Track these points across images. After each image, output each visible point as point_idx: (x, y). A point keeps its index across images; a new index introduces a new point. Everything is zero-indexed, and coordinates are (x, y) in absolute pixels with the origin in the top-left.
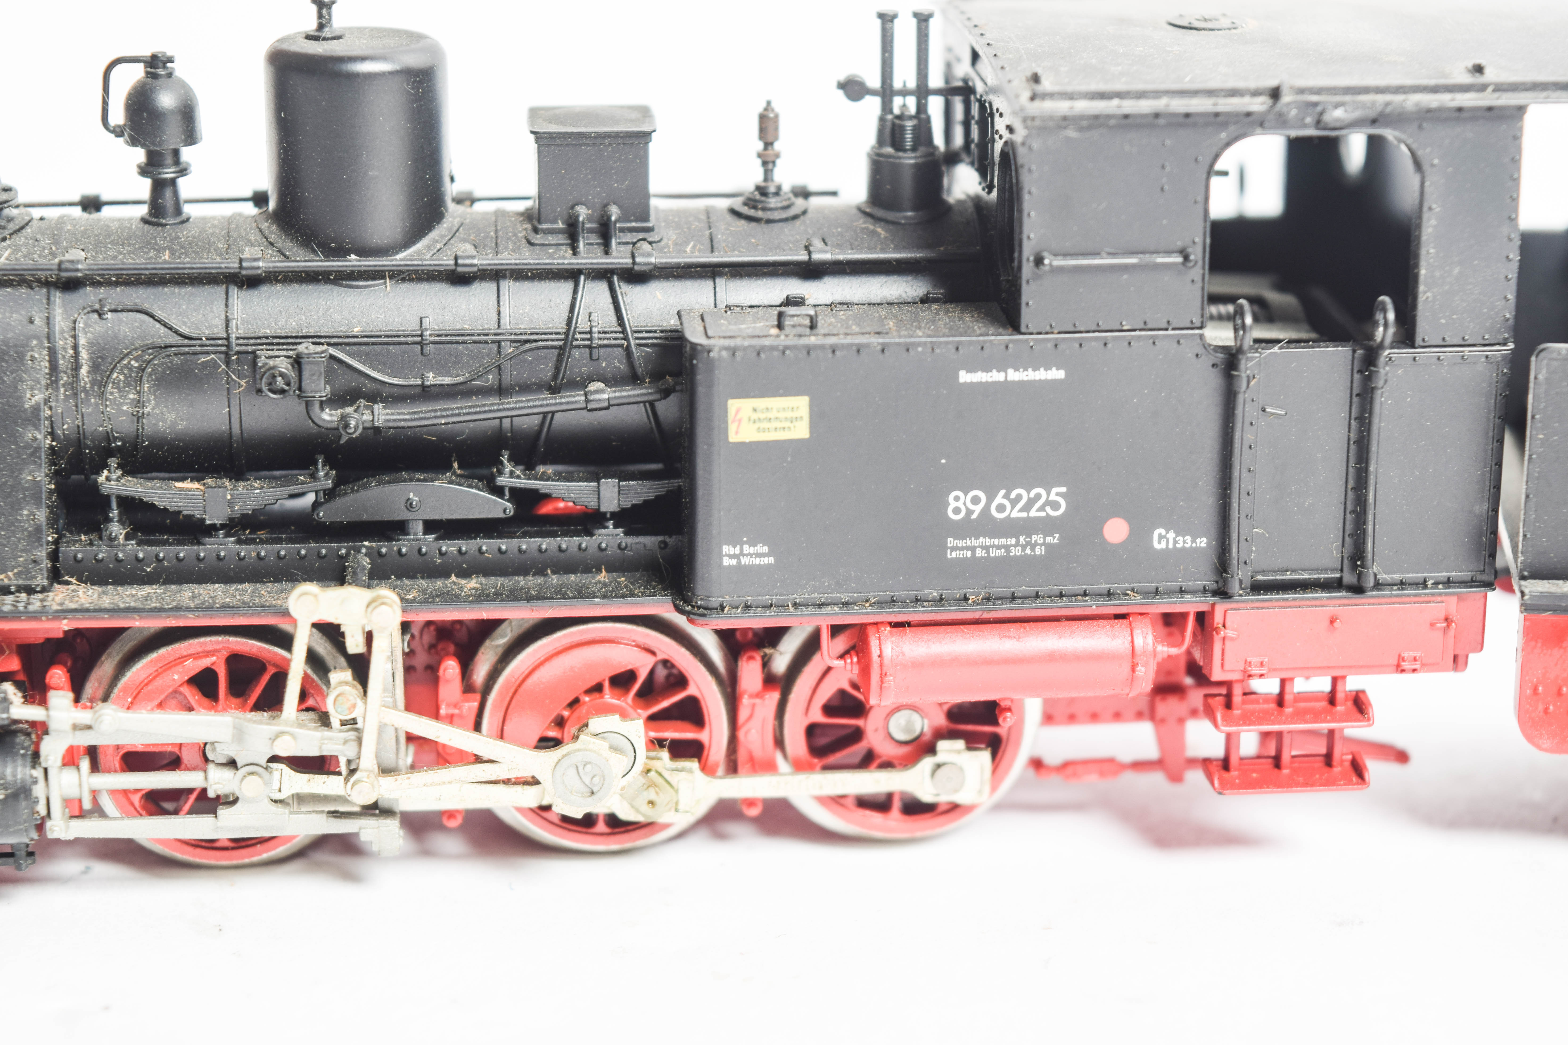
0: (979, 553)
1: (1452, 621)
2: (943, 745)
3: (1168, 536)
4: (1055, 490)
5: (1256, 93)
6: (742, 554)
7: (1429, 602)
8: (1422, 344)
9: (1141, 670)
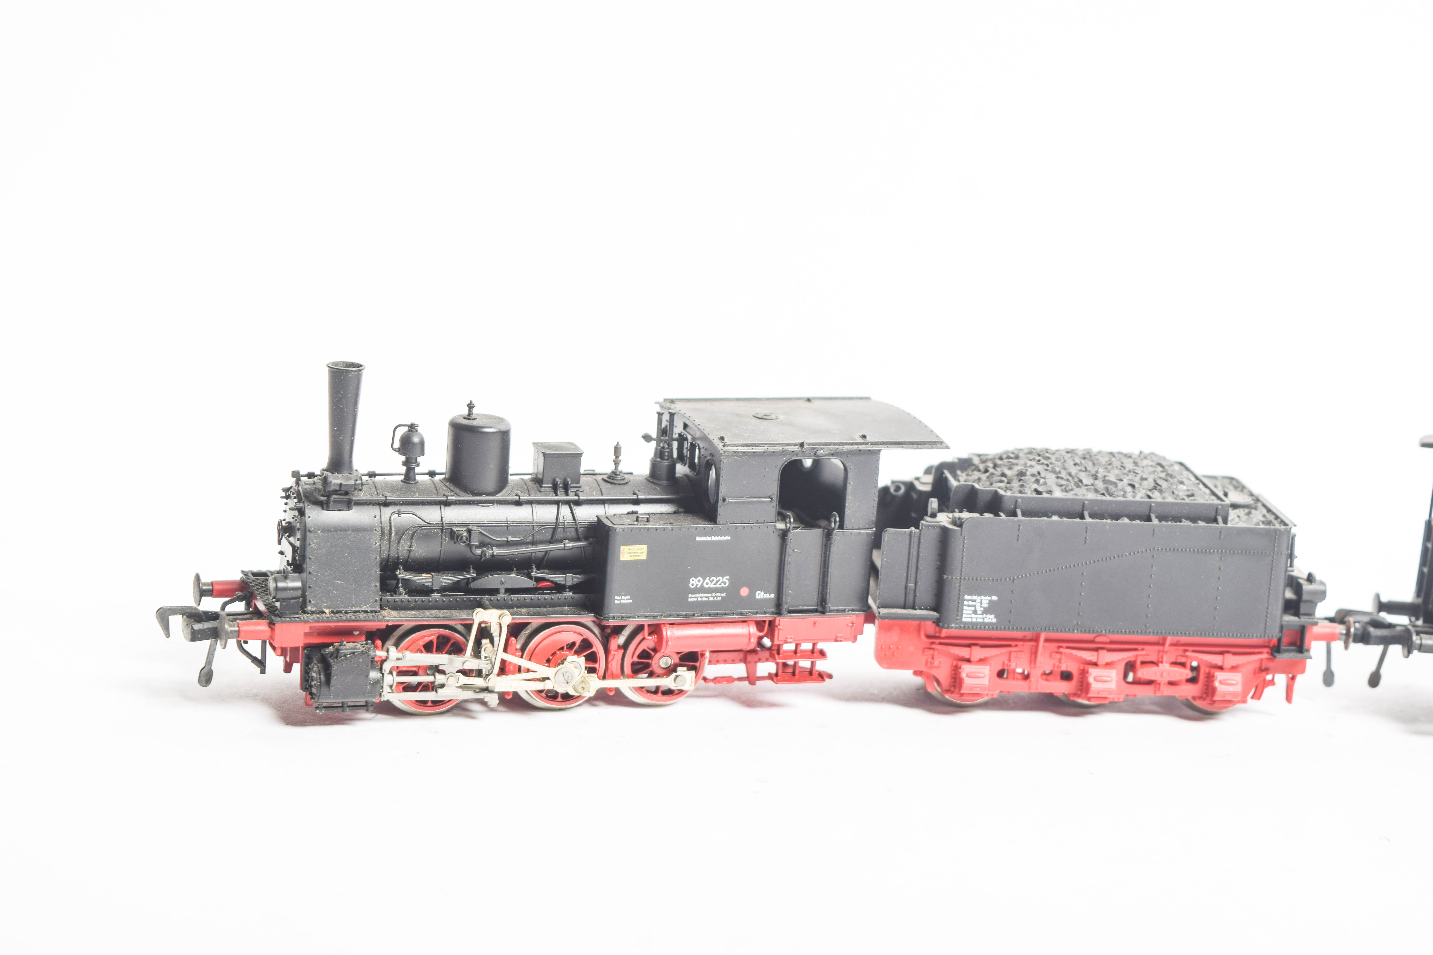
0: (699, 599)
1: (852, 624)
2: (679, 669)
3: (761, 594)
4: (725, 577)
5: (795, 445)
6: (621, 599)
7: (846, 617)
8: (846, 528)
9: (752, 640)
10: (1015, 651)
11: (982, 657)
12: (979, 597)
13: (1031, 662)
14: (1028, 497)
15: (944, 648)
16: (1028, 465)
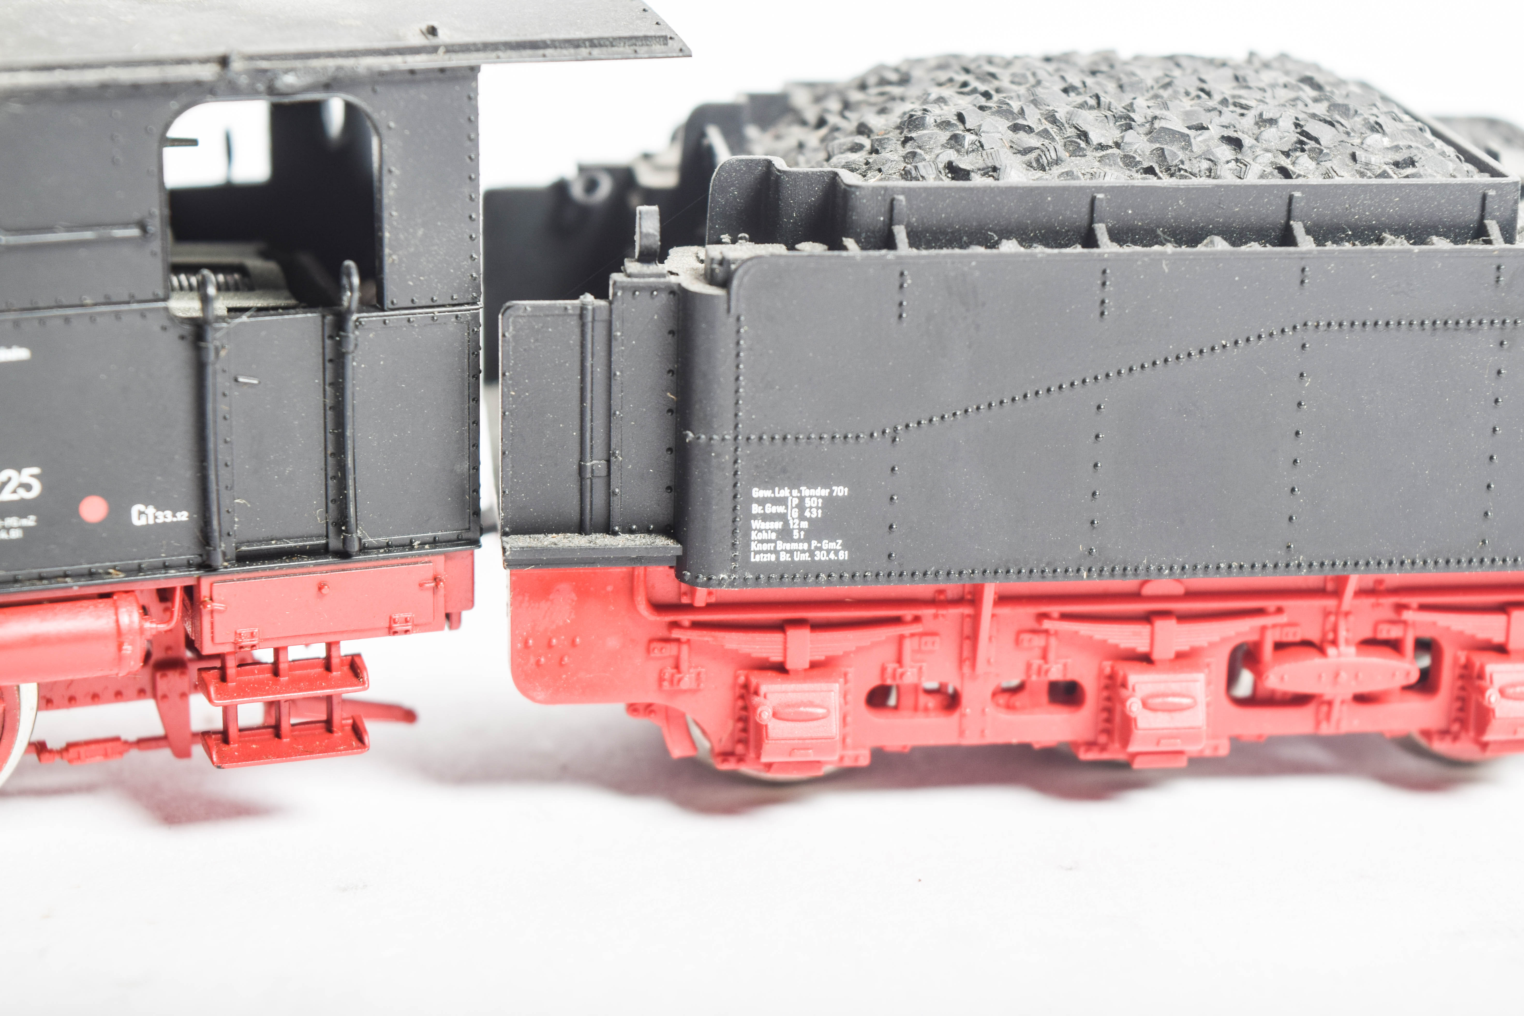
1: (441, 580)
3: (147, 512)
4: (27, 471)
5: (205, 61)
7: (416, 563)
8: (391, 306)
9: (127, 648)
10: (912, 635)
11: (820, 657)
12: (795, 492)
13: (961, 662)
14: (926, 189)
15: (706, 639)
16: (933, 96)
